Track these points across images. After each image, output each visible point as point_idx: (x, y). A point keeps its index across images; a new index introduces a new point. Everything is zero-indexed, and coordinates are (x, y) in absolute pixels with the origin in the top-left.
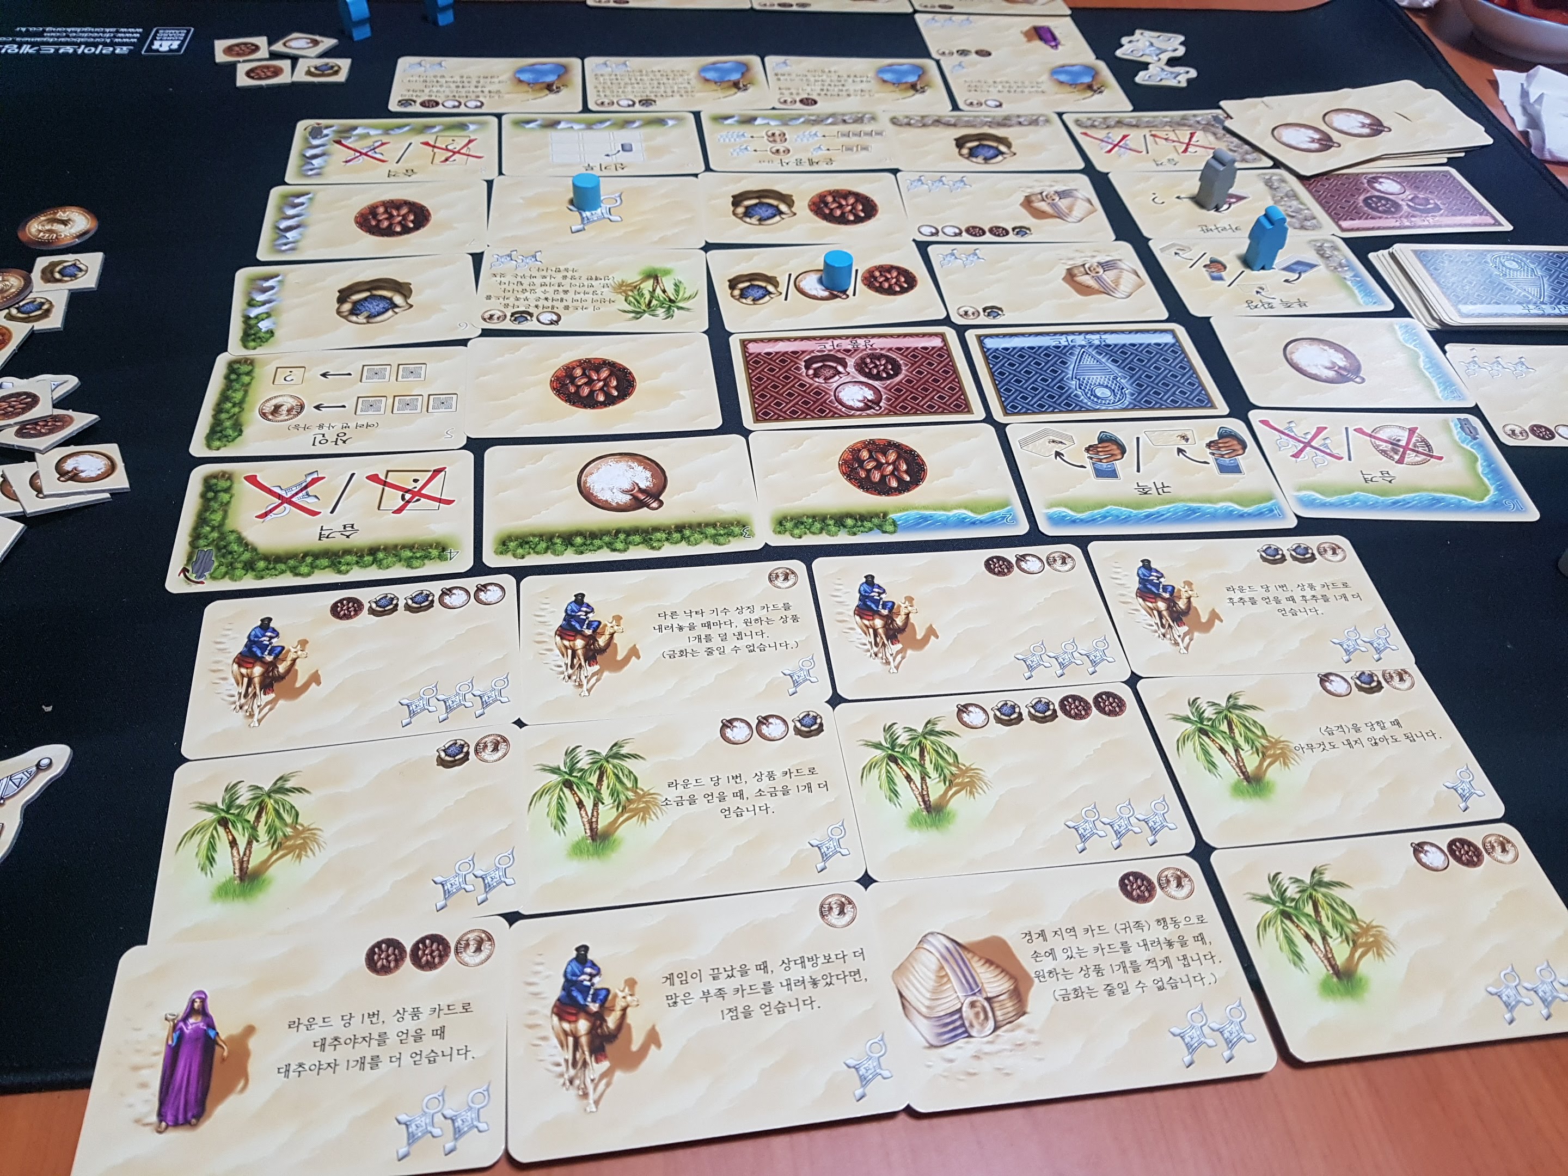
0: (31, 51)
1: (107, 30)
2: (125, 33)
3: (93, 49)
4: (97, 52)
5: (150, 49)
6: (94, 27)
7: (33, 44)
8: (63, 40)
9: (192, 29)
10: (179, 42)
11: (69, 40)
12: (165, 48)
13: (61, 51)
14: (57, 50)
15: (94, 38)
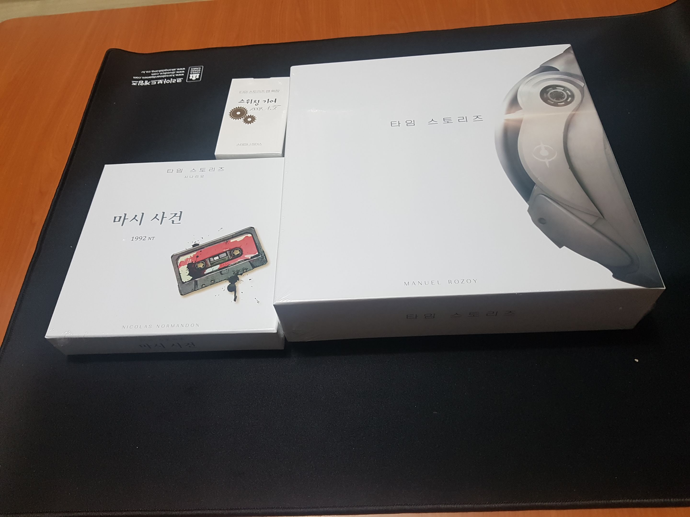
0: (148, 84)
1: (173, 70)
2: (179, 71)
3: (169, 81)
4: (171, 82)
5: (189, 79)
6: (168, 69)
7: (149, 80)
8: (158, 77)
9: (203, 67)
10: (199, 74)
11: (160, 76)
12: (194, 79)
13: (158, 83)
14: (157, 82)
15: (169, 74)
